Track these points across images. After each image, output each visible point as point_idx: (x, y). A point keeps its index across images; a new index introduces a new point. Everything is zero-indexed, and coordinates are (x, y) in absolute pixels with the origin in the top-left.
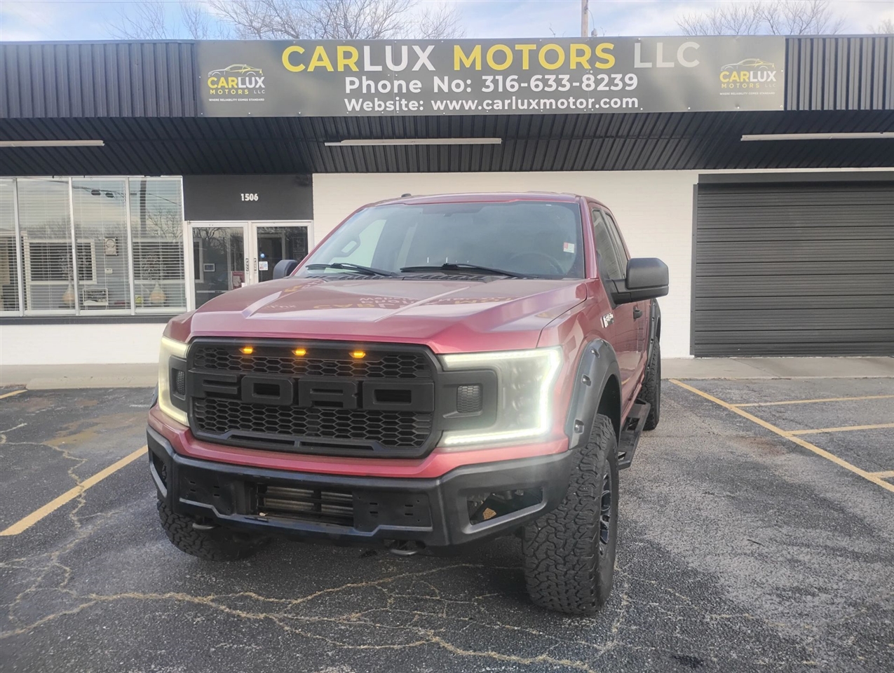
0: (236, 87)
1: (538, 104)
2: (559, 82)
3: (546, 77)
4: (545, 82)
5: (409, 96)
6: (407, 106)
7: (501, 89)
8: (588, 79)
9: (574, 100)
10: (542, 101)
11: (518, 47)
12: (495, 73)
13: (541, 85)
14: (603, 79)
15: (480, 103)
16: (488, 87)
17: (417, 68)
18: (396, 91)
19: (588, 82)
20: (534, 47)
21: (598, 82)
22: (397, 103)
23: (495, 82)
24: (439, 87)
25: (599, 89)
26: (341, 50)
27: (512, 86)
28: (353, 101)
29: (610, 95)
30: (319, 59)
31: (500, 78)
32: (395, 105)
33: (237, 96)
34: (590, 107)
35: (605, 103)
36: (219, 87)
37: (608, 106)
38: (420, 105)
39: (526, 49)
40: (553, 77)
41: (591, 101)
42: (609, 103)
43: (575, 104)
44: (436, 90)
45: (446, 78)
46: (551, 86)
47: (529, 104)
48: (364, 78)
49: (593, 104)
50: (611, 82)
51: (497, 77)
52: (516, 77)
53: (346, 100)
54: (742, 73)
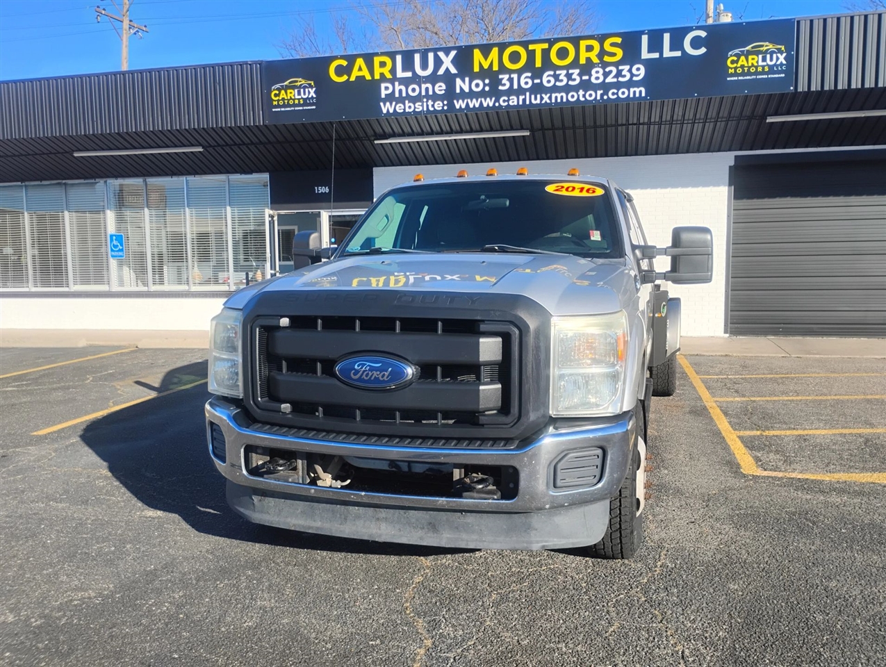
0: (293, 98)
1: (550, 98)
2: (569, 76)
3: (558, 72)
4: (556, 77)
5: (435, 97)
6: (433, 106)
7: (515, 86)
8: (597, 72)
9: (583, 93)
10: (554, 95)
11: (531, 47)
12: (510, 72)
13: (553, 80)
14: (611, 72)
15: (497, 100)
16: (504, 85)
17: (441, 72)
18: (423, 93)
19: (597, 75)
20: (546, 46)
21: (606, 75)
22: (425, 104)
23: (511, 80)
24: (461, 88)
25: (607, 81)
26: (377, 60)
27: (526, 83)
28: (388, 104)
29: (618, 85)
30: (360, 70)
31: (515, 76)
32: (422, 106)
33: (294, 105)
34: (599, 98)
35: (613, 94)
36: (280, 98)
37: (615, 96)
38: (444, 105)
39: (538, 48)
40: (564, 72)
41: (599, 92)
42: (617, 94)
43: (584, 96)
44: (458, 91)
45: (467, 79)
46: (562, 81)
47: (542, 99)
48: (397, 83)
49: (602, 95)
50: (619, 74)
51: (512, 76)
52: (529, 74)
53: (382, 104)
54: (750, 57)
